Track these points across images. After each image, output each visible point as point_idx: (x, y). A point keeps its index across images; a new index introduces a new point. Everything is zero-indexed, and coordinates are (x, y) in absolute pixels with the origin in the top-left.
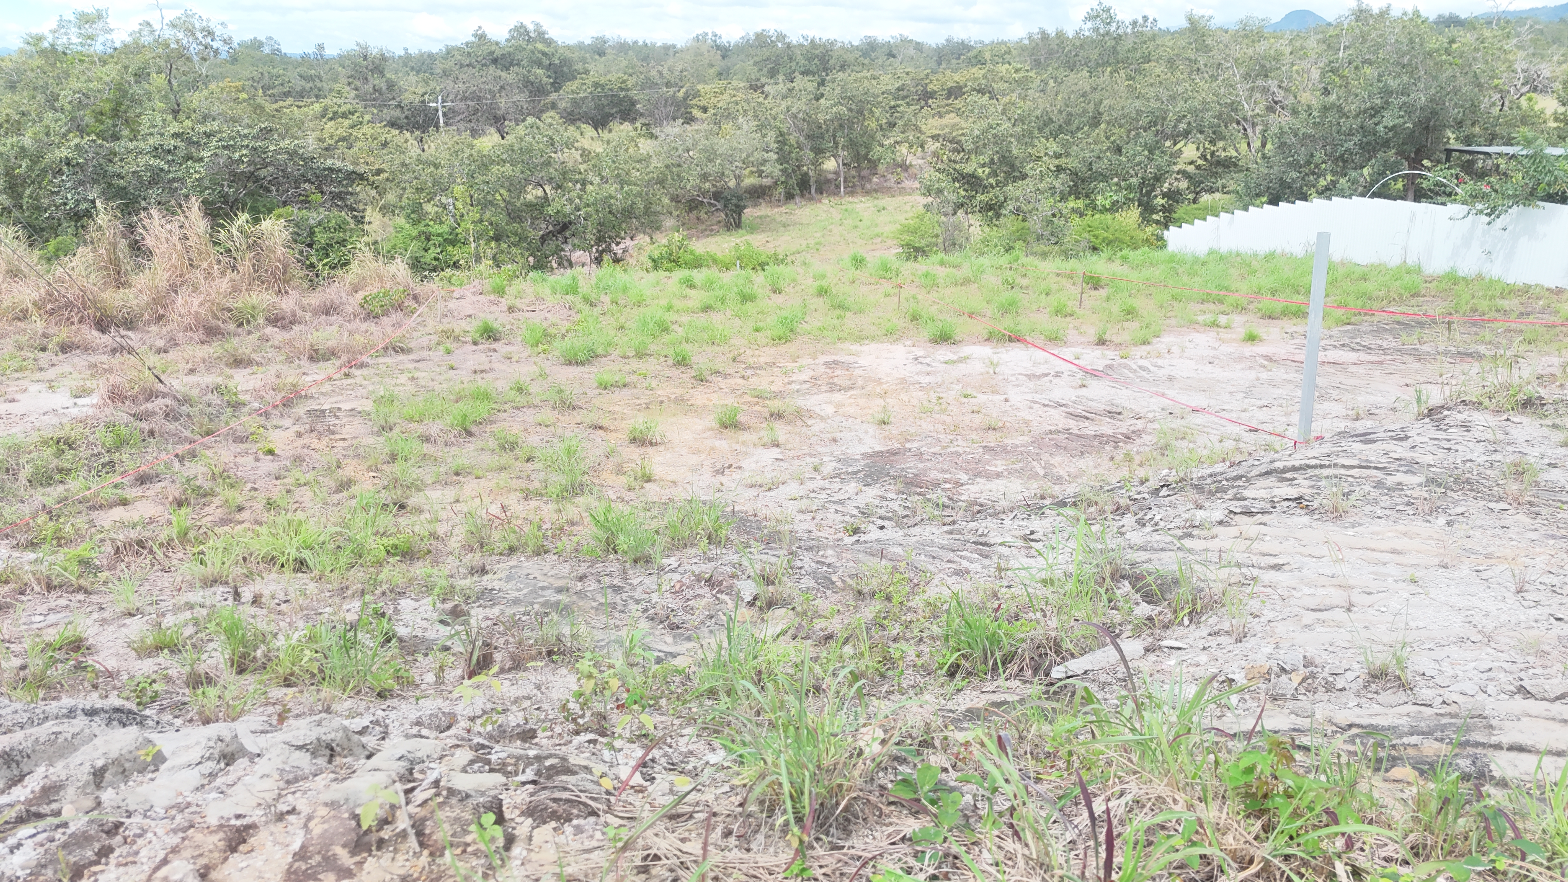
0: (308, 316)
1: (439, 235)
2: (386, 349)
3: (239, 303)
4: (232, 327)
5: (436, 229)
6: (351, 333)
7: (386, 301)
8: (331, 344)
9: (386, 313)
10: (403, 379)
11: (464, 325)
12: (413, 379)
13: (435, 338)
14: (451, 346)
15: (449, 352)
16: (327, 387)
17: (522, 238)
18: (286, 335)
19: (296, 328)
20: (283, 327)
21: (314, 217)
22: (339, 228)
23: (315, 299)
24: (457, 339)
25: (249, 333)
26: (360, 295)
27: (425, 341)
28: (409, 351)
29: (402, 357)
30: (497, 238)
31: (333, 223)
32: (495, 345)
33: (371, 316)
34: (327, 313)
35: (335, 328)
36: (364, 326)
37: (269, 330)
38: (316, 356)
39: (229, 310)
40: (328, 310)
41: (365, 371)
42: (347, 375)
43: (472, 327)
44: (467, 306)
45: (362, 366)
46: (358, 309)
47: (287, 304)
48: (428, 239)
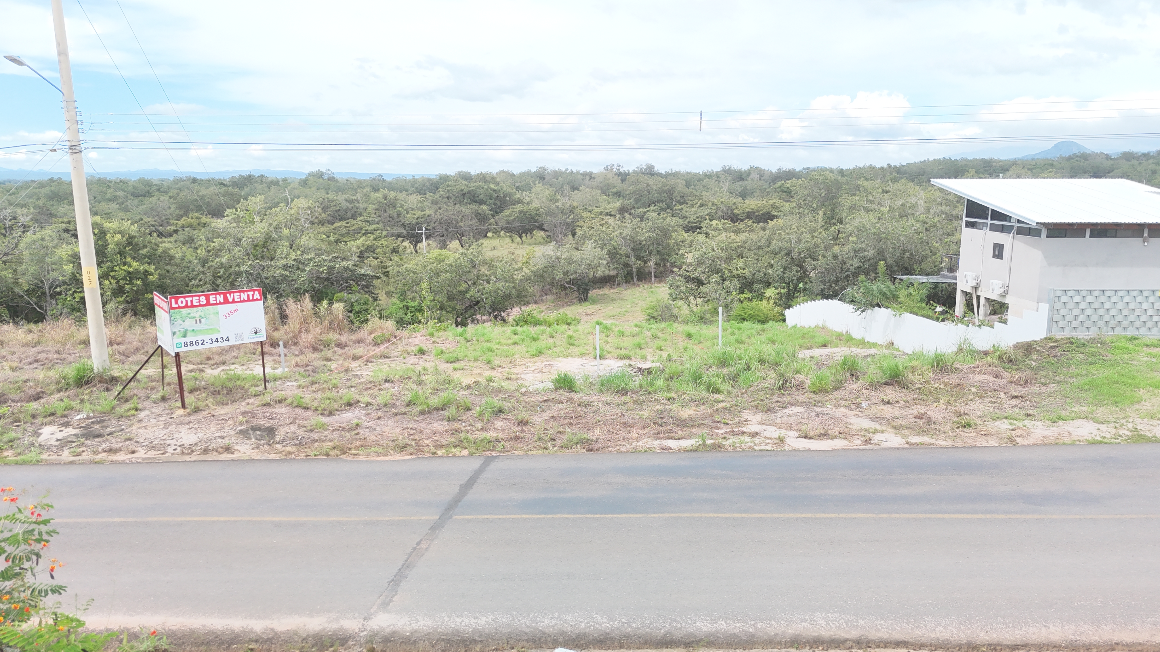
0: (351, 344)
1: (413, 307)
2: (381, 356)
3: (325, 337)
4: (322, 347)
5: (411, 304)
6: (368, 350)
7: (383, 338)
8: (360, 354)
9: (382, 343)
10: (386, 366)
11: (413, 348)
12: (389, 366)
13: (400, 353)
14: (406, 356)
15: (404, 358)
16: (359, 368)
17: (454, 309)
18: (343, 351)
19: (346, 348)
20: (341, 348)
21: (354, 298)
22: (365, 303)
23: (354, 337)
24: (408, 353)
25: (329, 350)
26: (373, 336)
27: (396, 354)
28: (389, 358)
29: (387, 360)
30: (441, 308)
31: (362, 301)
32: (423, 356)
33: (376, 344)
34: (359, 343)
35: (362, 349)
36: (374, 348)
37: (336, 349)
38: (355, 358)
39: (321, 341)
40: (359, 341)
41: (372, 364)
42: (366, 365)
43: (415, 349)
44: (417, 341)
45: (371, 362)
46: (371, 341)
47: (344, 338)
48: (408, 309)
